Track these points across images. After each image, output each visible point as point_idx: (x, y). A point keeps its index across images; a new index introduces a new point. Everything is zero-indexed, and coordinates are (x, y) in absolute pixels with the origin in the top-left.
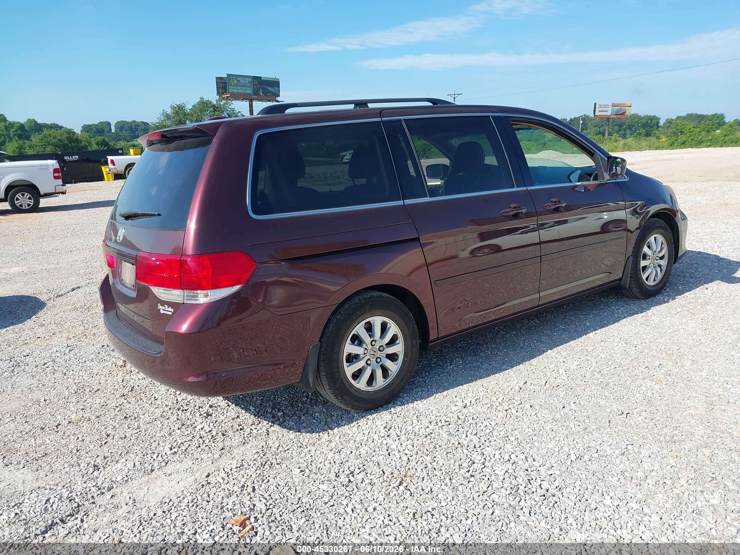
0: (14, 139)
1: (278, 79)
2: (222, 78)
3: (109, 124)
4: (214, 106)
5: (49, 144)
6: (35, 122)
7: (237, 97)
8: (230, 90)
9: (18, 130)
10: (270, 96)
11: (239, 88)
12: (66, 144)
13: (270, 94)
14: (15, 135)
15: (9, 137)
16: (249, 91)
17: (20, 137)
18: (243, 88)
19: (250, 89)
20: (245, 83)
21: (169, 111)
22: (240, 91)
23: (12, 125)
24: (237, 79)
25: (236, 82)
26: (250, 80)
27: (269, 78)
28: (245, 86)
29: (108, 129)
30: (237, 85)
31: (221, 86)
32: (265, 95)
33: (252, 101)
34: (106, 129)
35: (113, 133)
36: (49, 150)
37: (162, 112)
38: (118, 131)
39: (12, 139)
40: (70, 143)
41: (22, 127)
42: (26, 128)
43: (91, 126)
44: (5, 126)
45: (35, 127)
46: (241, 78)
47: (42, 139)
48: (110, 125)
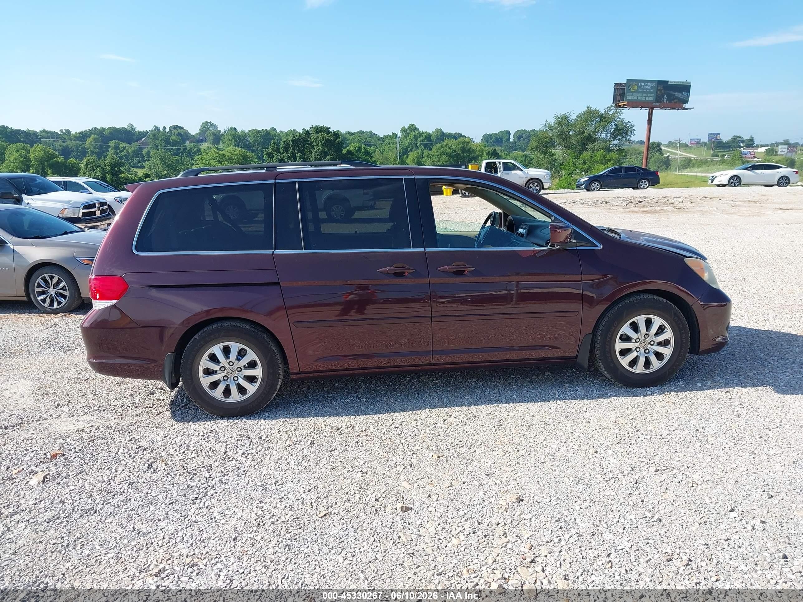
0: (419, 148)
1: (690, 83)
2: (621, 84)
3: (508, 133)
4: (601, 116)
5: (444, 154)
6: (442, 131)
7: (634, 105)
8: (628, 98)
9: (425, 139)
10: (676, 103)
11: (639, 94)
12: (460, 154)
13: (675, 101)
14: (421, 144)
15: (416, 146)
16: (651, 98)
17: (426, 146)
18: (644, 95)
19: (652, 95)
20: (647, 89)
21: (552, 121)
22: (639, 98)
23: (420, 134)
24: (637, 85)
25: (636, 87)
26: (654, 85)
27: (678, 82)
28: (646, 92)
29: (507, 138)
30: (636, 91)
31: (618, 93)
32: (670, 102)
33: (652, 109)
34: (505, 139)
35: (510, 143)
36: (443, 160)
37: (544, 123)
38: (516, 141)
39: (418, 148)
40: (463, 152)
41: (428, 136)
42: (432, 137)
43: (491, 135)
44: (415, 136)
45: (441, 136)
46: (643, 84)
47: (439, 149)
48: (510, 134)
